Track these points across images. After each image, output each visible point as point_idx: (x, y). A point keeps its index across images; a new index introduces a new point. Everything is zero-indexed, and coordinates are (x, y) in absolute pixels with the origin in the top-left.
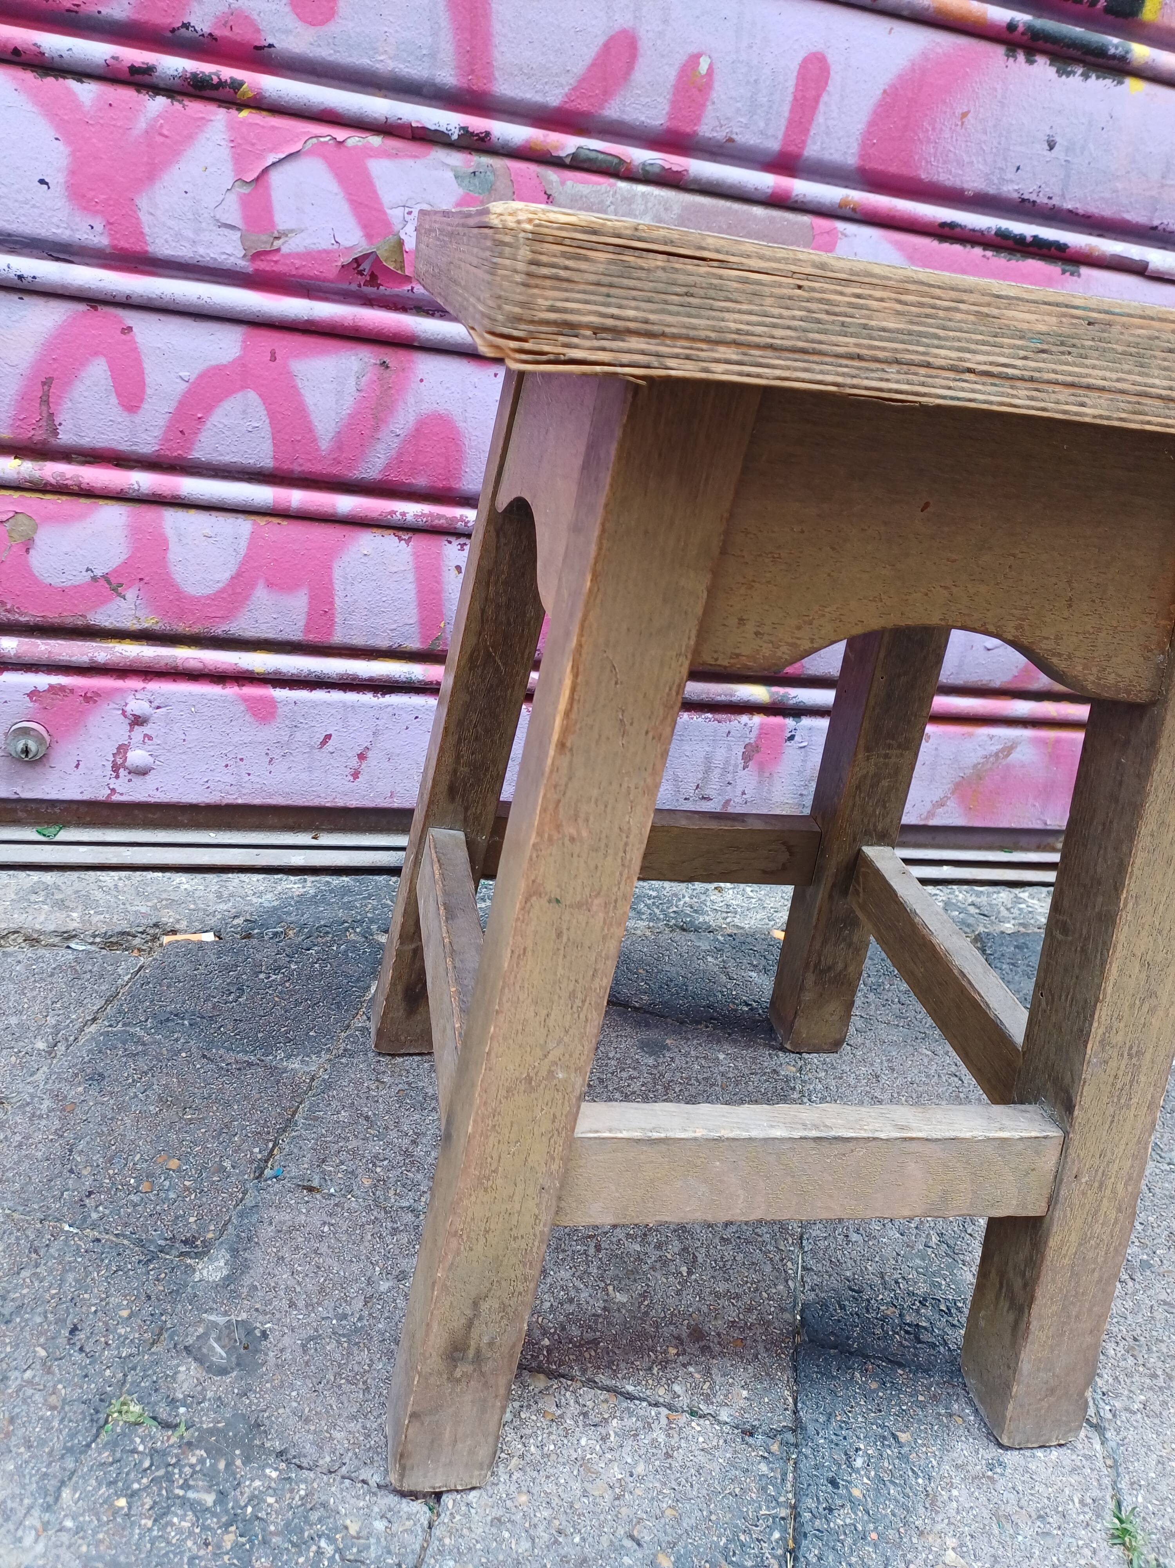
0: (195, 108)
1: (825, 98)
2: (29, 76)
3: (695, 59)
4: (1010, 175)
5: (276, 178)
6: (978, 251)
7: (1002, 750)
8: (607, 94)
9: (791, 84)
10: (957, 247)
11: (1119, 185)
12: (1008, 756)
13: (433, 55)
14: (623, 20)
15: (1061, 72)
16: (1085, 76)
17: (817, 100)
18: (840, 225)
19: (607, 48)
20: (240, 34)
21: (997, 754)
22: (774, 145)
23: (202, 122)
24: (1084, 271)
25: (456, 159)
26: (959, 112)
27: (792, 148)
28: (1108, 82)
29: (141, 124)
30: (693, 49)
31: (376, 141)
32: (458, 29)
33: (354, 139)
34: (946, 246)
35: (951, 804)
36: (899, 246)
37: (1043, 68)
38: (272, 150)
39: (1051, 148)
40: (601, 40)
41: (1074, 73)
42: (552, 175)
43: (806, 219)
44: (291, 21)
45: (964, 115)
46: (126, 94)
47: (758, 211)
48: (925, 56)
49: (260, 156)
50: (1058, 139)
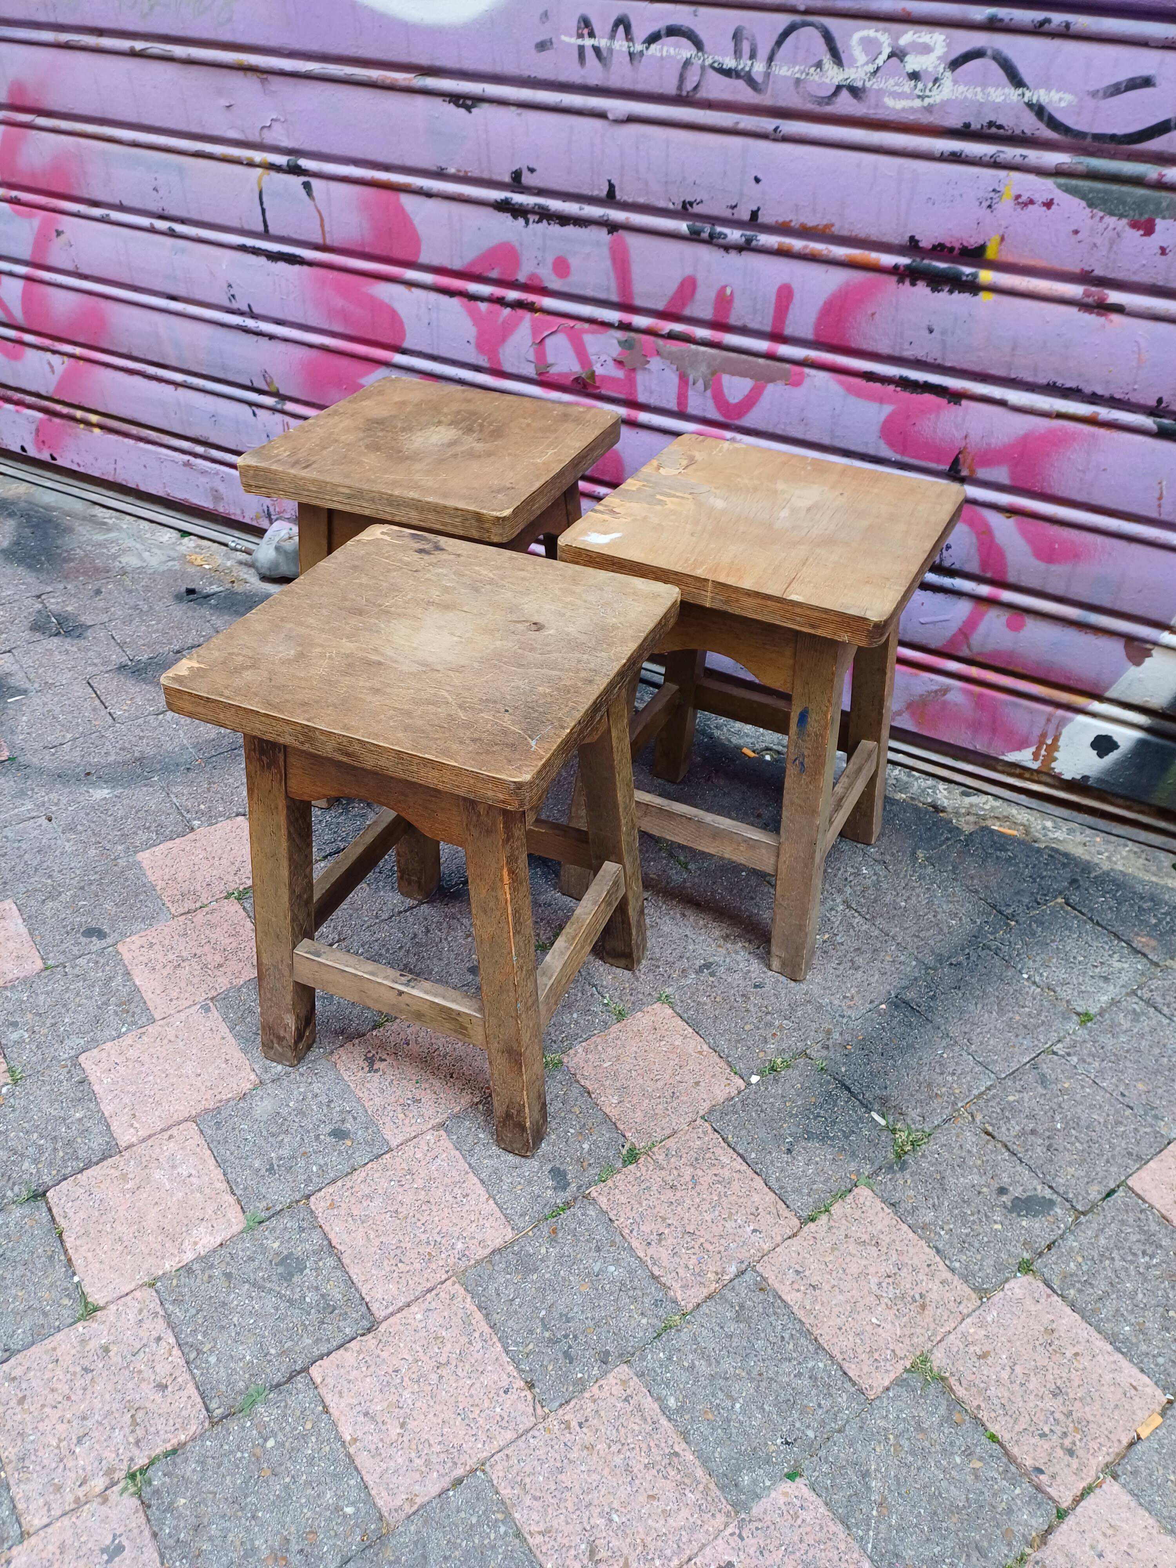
0: (520, 312)
1: (791, 306)
2: (465, 300)
3: (723, 288)
4: (906, 346)
5: (548, 342)
6: (892, 387)
7: (940, 690)
8: (684, 305)
9: (773, 299)
10: (878, 385)
11: (982, 354)
12: (944, 694)
13: (608, 289)
14: (689, 272)
15: (933, 290)
16: (951, 292)
17: (787, 307)
18: (807, 370)
19: (682, 285)
20: (536, 283)
21: (936, 692)
22: (768, 328)
23: (521, 319)
24: (964, 402)
25: (619, 334)
26: (870, 312)
27: (777, 330)
28: (967, 295)
29: (500, 320)
30: (723, 284)
31: (586, 326)
32: (618, 278)
33: (579, 325)
34: (871, 384)
35: (906, 715)
36: (841, 383)
37: (922, 289)
38: (547, 330)
39: (931, 331)
40: (680, 280)
41: (942, 290)
42: (660, 342)
43: (788, 366)
44: (553, 277)
45: (873, 314)
46: (497, 307)
47: (761, 361)
48: (847, 284)
49: (542, 333)
50: (935, 327)
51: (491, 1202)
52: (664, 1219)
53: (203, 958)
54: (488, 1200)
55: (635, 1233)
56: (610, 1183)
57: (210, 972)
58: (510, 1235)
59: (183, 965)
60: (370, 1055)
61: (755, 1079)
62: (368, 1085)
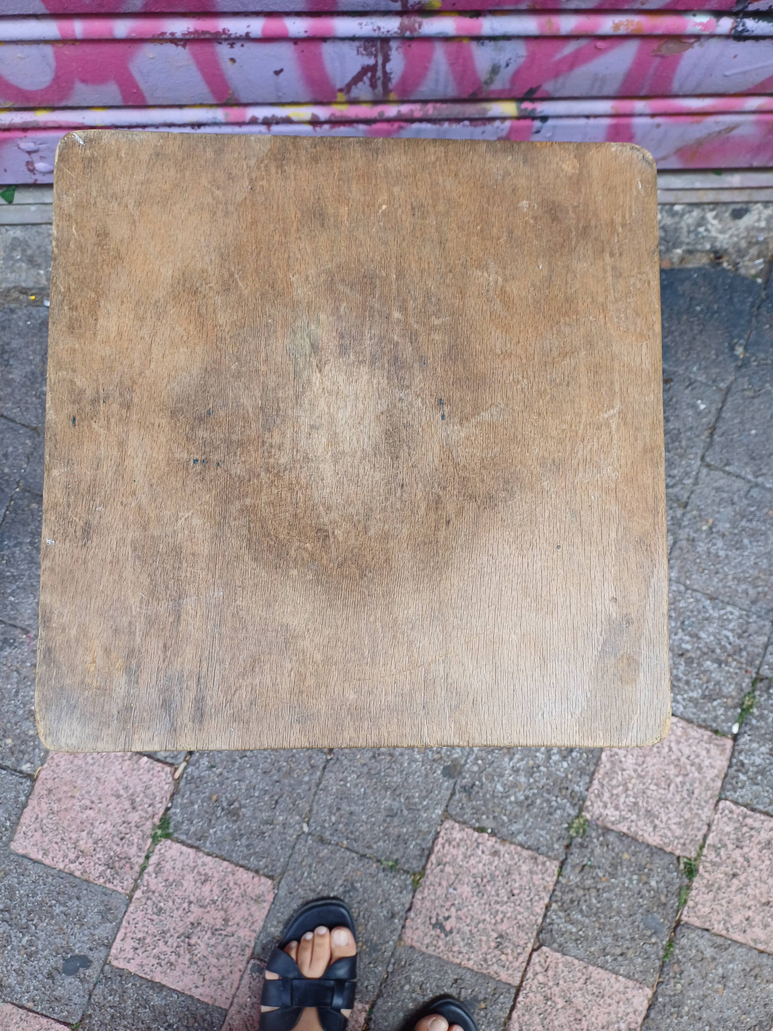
7: (726, 129)
35: (672, 159)
51: (620, 978)
52: (744, 906)
53: (203, 923)
54: (616, 979)
55: (731, 930)
56: (690, 903)
57: (224, 933)
58: (649, 992)
59: (193, 941)
60: (434, 921)
61: (735, 729)
62: (456, 949)
